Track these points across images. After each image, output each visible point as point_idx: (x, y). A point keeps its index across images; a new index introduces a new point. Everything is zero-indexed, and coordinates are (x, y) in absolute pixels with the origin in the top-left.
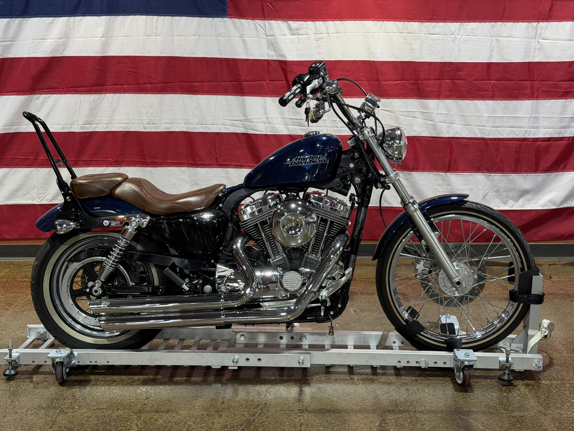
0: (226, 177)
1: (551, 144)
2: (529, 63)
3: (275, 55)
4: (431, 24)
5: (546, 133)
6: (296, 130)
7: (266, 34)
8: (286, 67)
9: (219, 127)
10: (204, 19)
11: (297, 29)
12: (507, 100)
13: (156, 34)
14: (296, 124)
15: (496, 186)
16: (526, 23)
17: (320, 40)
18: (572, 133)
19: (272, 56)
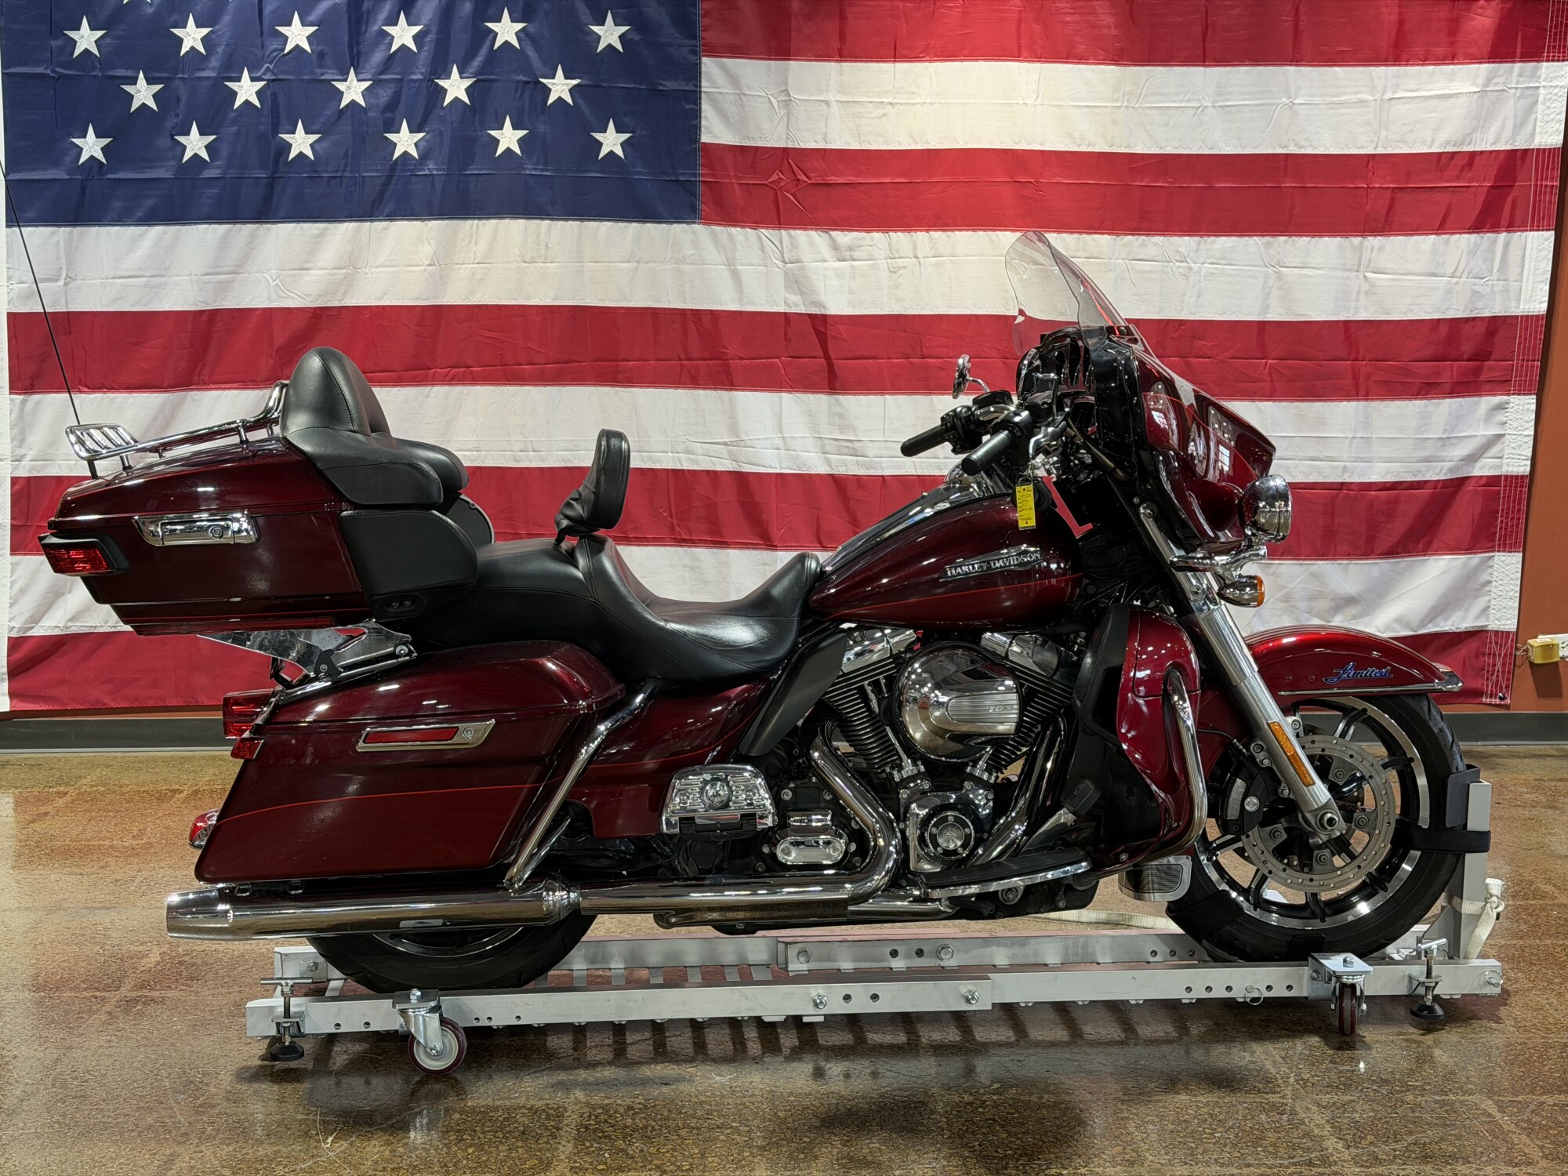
0: (690, 567)
1: (1398, 496)
2: (1346, 323)
3: (801, 302)
4: (1137, 239)
5: (1387, 473)
6: (846, 466)
7: (783, 257)
8: (826, 329)
9: (679, 458)
10: (652, 228)
11: (851, 249)
12: (1302, 401)
13: (546, 258)
14: (846, 451)
15: (1284, 587)
16: (1339, 239)
17: (900, 272)
18: (1443, 472)
19: (796, 305)
